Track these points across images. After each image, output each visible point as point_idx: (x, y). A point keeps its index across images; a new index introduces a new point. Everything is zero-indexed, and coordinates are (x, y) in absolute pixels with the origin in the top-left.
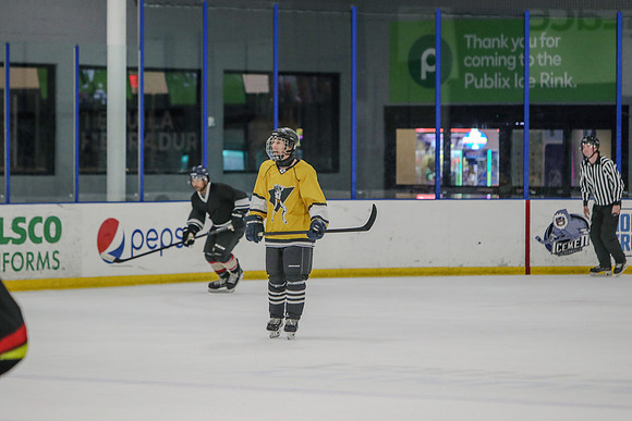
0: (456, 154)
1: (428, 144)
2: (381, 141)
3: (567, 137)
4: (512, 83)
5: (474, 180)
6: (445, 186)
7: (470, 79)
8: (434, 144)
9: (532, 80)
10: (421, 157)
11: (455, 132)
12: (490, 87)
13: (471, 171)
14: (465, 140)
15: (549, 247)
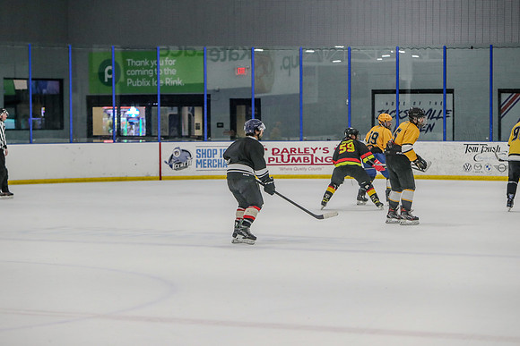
0: (123, 119)
1: (110, 115)
2: (85, 114)
3: (180, 110)
4: (151, 83)
5: (133, 133)
6: (118, 136)
7: (130, 82)
8: (112, 115)
9: (162, 82)
10: (106, 121)
11: (123, 109)
12: (140, 85)
13: (131, 128)
14: (128, 113)
15: (171, 166)
